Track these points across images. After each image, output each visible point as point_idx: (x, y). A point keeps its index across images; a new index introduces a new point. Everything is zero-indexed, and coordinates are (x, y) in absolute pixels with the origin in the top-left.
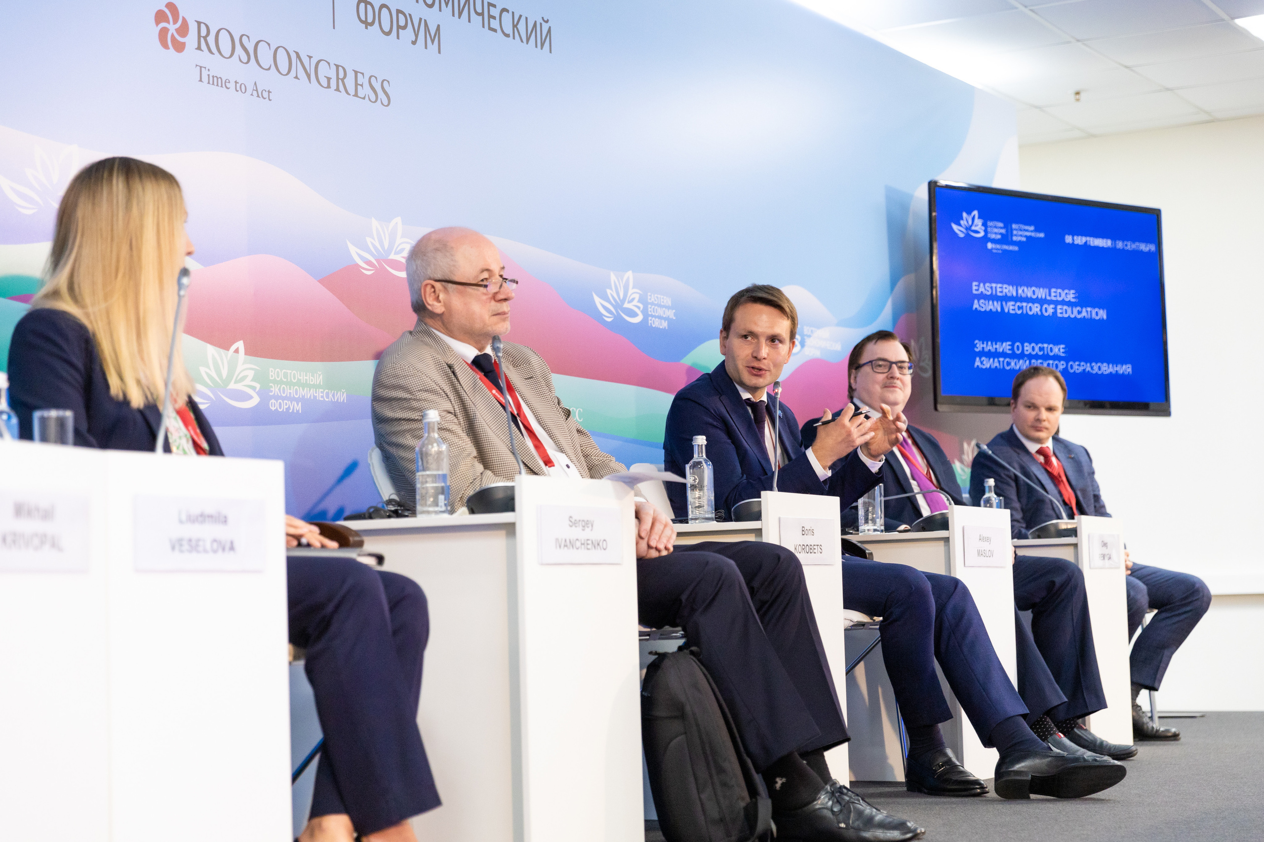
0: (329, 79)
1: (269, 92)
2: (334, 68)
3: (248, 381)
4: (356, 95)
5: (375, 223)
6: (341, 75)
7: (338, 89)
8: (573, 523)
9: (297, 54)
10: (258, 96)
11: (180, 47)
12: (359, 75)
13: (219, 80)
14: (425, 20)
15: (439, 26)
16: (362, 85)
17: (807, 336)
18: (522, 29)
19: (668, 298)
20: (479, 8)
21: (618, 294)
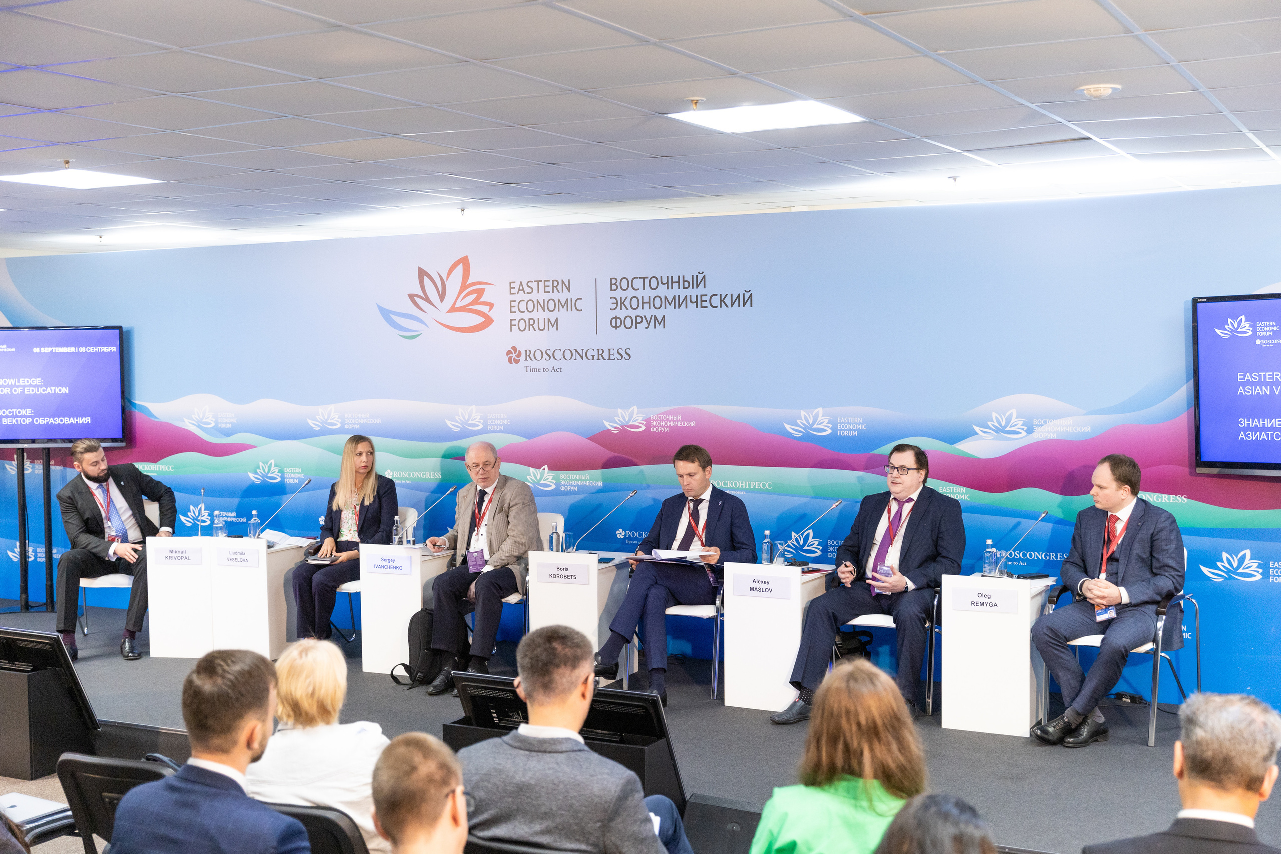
0: (593, 356)
1: (560, 368)
2: (596, 351)
3: (549, 480)
4: (610, 359)
5: (620, 411)
6: (601, 352)
7: (599, 359)
8: (383, 560)
10: (555, 372)
11: (517, 362)
12: (612, 350)
13: (536, 369)
14: (655, 316)
15: (664, 316)
16: (613, 354)
17: (1037, 425)
18: (728, 301)
19: (859, 419)
20: (694, 299)
21: (807, 421)
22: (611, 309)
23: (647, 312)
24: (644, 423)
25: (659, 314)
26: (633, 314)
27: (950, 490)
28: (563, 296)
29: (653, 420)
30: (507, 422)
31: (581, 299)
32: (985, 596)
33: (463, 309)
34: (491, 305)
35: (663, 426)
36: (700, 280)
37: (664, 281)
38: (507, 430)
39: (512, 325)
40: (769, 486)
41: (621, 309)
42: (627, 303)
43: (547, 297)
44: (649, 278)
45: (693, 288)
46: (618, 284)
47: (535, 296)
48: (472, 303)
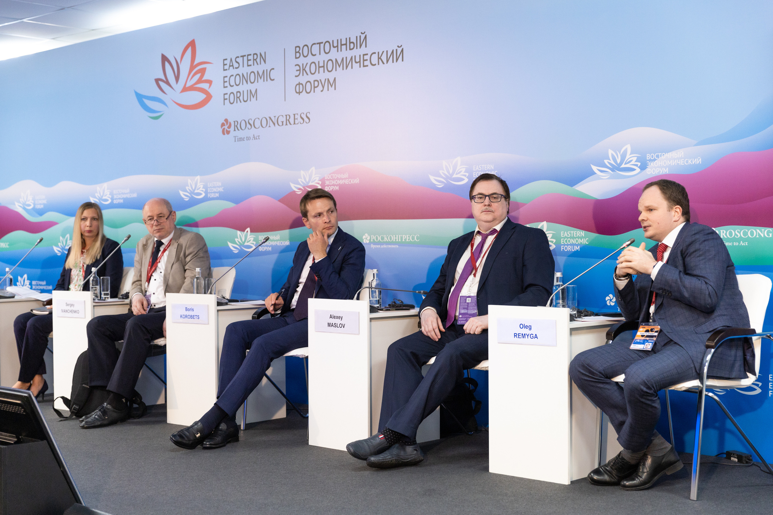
0: (283, 122)
1: (259, 136)
2: (285, 117)
3: (251, 241)
4: (294, 124)
5: (302, 172)
7: (286, 124)
8: (67, 305)
9: (270, 118)
10: (255, 139)
11: (228, 132)
12: (296, 115)
13: (241, 139)
14: (328, 79)
15: (335, 78)
16: (297, 119)
17: (650, 160)
18: (384, 58)
19: (491, 165)
20: (358, 60)
21: (448, 172)
22: (296, 76)
23: (322, 76)
24: (320, 182)
25: (331, 76)
26: (311, 78)
27: (571, 235)
28: (260, 68)
29: (327, 180)
30: (221, 189)
31: (273, 69)
32: (526, 327)
33: (192, 88)
34: (210, 82)
35: (334, 185)
36: (363, 40)
37: (335, 45)
38: (223, 197)
39: (225, 99)
40: (417, 239)
41: (303, 75)
42: (307, 69)
43: (249, 69)
44: (324, 43)
45: (357, 48)
46: (301, 51)
47: (241, 71)
48: (197, 83)
